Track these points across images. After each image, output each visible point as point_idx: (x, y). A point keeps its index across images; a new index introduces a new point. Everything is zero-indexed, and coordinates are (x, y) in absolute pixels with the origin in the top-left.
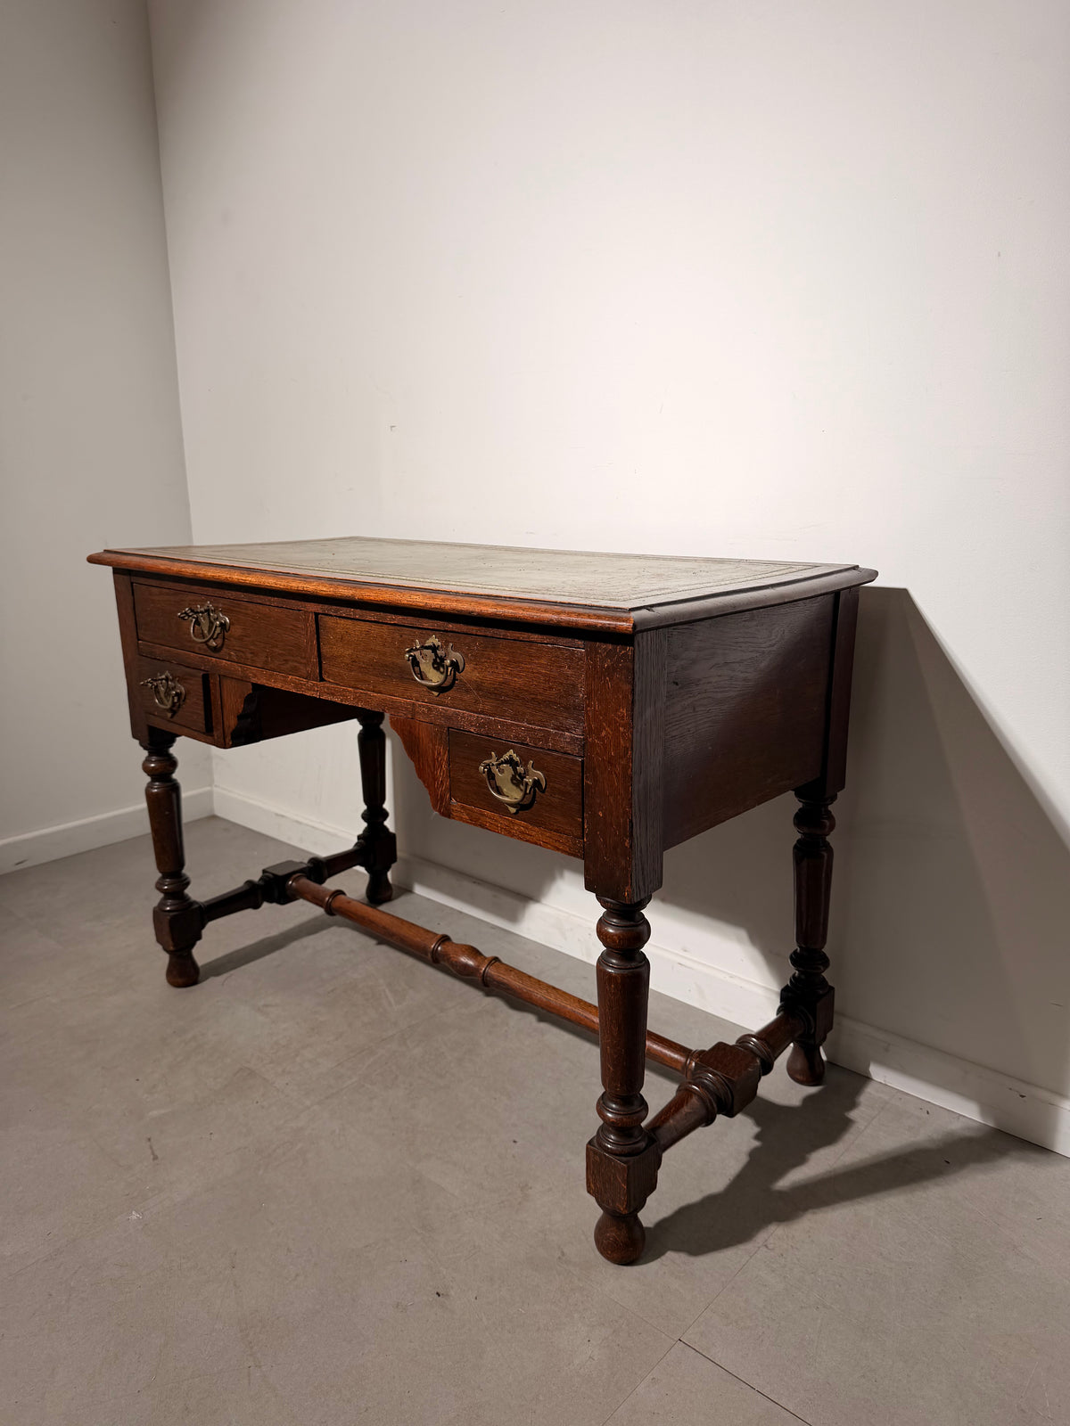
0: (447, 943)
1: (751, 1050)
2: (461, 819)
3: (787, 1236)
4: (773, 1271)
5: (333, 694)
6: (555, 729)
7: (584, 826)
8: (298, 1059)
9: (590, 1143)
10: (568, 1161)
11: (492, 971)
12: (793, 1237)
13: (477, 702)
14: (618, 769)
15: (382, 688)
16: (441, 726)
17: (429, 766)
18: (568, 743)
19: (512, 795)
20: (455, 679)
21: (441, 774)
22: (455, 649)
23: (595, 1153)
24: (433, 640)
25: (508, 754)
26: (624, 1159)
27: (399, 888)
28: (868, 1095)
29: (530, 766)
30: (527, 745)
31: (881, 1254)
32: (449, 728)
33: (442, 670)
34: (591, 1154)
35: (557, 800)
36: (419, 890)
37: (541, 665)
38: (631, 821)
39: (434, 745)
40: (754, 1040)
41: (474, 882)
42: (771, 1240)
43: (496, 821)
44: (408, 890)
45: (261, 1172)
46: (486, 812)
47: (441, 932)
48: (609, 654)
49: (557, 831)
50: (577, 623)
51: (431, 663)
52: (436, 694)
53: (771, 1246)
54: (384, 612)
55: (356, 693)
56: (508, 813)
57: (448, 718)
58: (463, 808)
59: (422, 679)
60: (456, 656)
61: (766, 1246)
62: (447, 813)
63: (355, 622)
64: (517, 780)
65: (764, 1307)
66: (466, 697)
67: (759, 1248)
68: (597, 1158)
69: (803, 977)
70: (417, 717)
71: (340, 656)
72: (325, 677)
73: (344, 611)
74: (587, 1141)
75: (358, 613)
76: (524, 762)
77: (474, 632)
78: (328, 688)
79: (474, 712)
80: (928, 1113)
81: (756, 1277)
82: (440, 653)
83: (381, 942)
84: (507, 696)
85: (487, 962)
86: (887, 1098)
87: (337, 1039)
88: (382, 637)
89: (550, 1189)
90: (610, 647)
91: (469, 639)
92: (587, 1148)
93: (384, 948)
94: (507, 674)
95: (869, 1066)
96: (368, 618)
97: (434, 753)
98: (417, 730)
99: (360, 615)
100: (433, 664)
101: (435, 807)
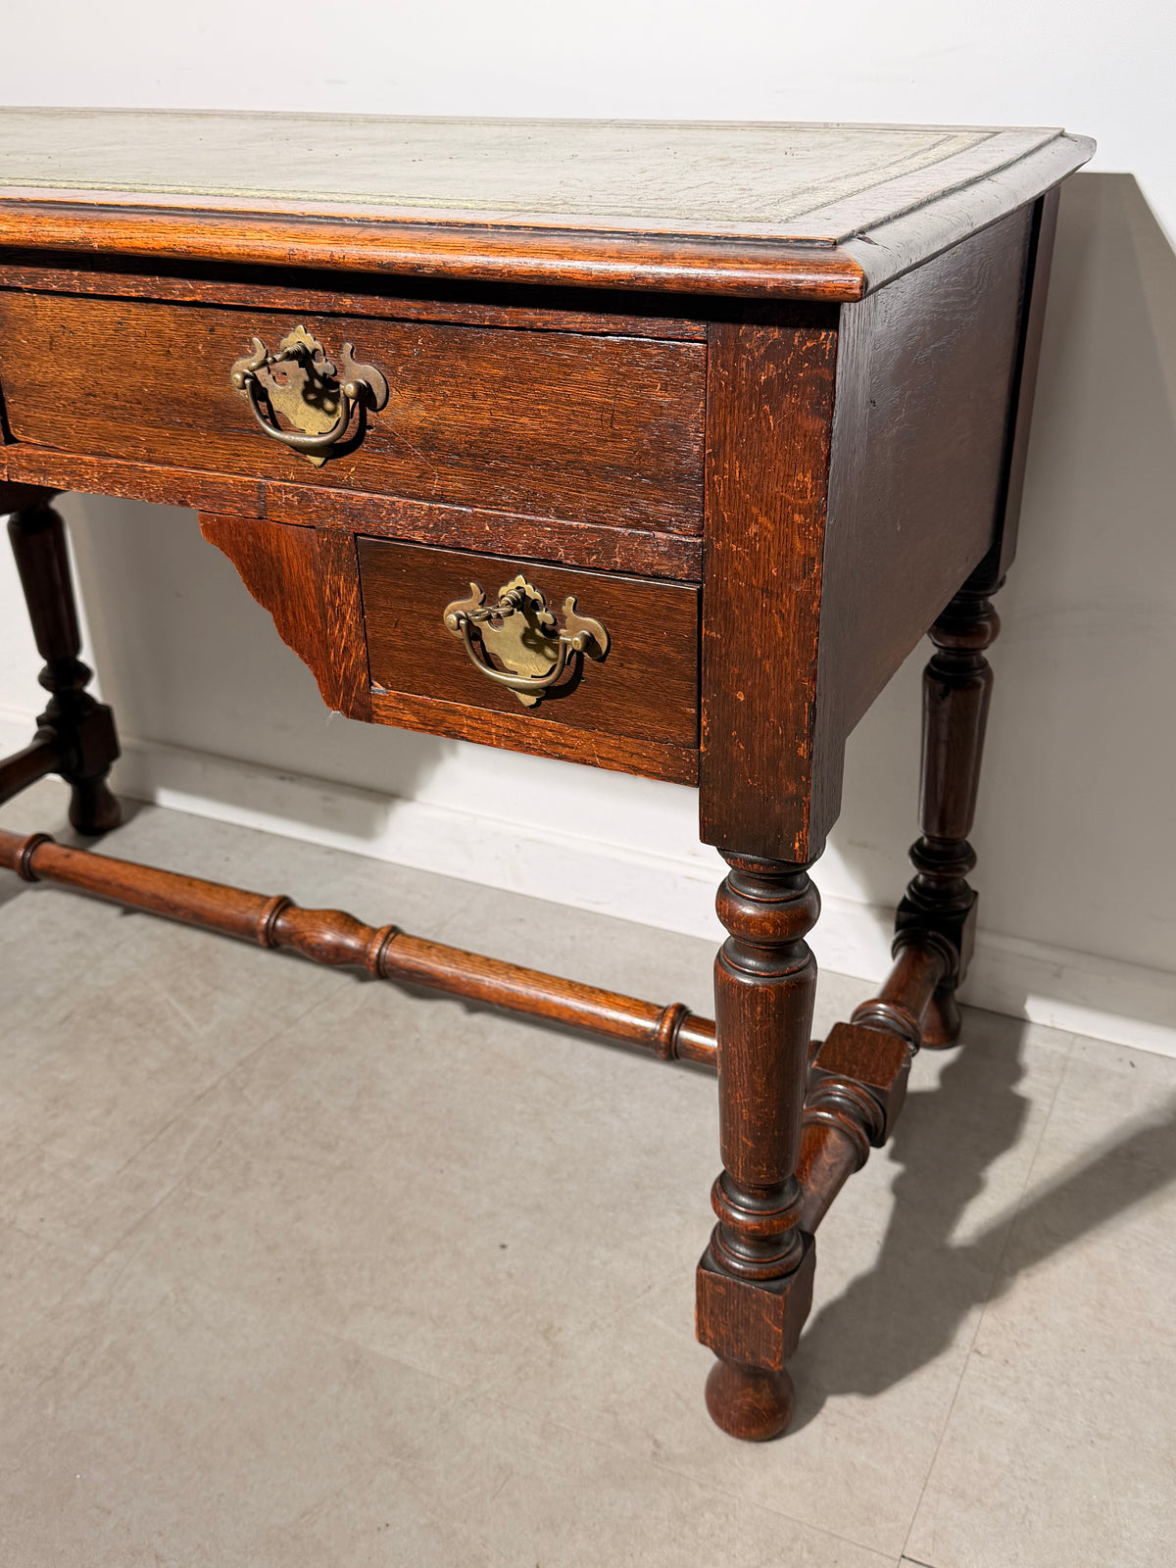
0: (291, 911)
1: (882, 1025)
2: (399, 722)
3: (1004, 1326)
4: (1003, 1394)
5: (44, 472)
6: (628, 526)
7: (699, 723)
8: (46, 1166)
9: (702, 1264)
10: (605, 1264)
11: (394, 953)
12: (1012, 1324)
13: (424, 476)
14: (788, 604)
15: (172, 452)
16: (337, 533)
17: (310, 618)
18: (661, 554)
19: (527, 669)
20: (363, 425)
21: (345, 631)
22: (359, 355)
23: (716, 1281)
24: (300, 337)
25: (512, 585)
26: (775, 1285)
27: (128, 799)
28: (1035, 1049)
29: (568, 607)
30: (559, 563)
31: (1151, 1324)
32: (356, 535)
33: (329, 405)
34: (709, 1284)
35: (636, 675)
36: (167, 799)
37: (590, 385)
38: (813, 707)
39: (321, 574)
40: (882, 1006)
41: (282, 778)
42: (981, 1340)
43: (485, 722)
44: (145, 802)
45: (50, 1411)
46: (460, 706)
47: (274, 892)
48: (772, 353)
49: (636, 735)
50: (708, 282)
51: (298, 392)
52: (317, 461)
53: (984, 1351)
54: (160, 275)
55: (105, 466)
56: (517, 705)
57: (354, 515)
58: (403, 700)
59: (276, 426)
60: (368, 373)
61: (977, 1352)
62: (363, 711)
63: (84, 301)
64: (540, 638)
65: (1012, 1462)
66: (398, 466)
67: (968, 1357)
68: (721, 1290)
69: (933, 884)
70: (274, 514)
71: (52, 384)
72: (17, 433)
73: (53, 278)
74: (696, 1262)
75: (93, 281)
76: (554, 601)
77: (412, 314)
78: (29, 458)
79: (419, 498)
80: (1132, 1065)
81: (982, 1411)
82: (322, 366)
83: (128, 911)
84: (504, 459)
85: (380, 938)
86: (1063, 1050)
87: (108, 1112)
88: (159, 334)
89: (594, 1325)
90: (776, 333)
91: (396, 332)
92: (699, 1277)
93: (137, 920)
94: (501, 408)
95: (1024, 1002)
96: (122, 291)
97: (320, 590)
98: (274, 543)
99: (98, 286)
100: (305, 394)
101: (331, 701)
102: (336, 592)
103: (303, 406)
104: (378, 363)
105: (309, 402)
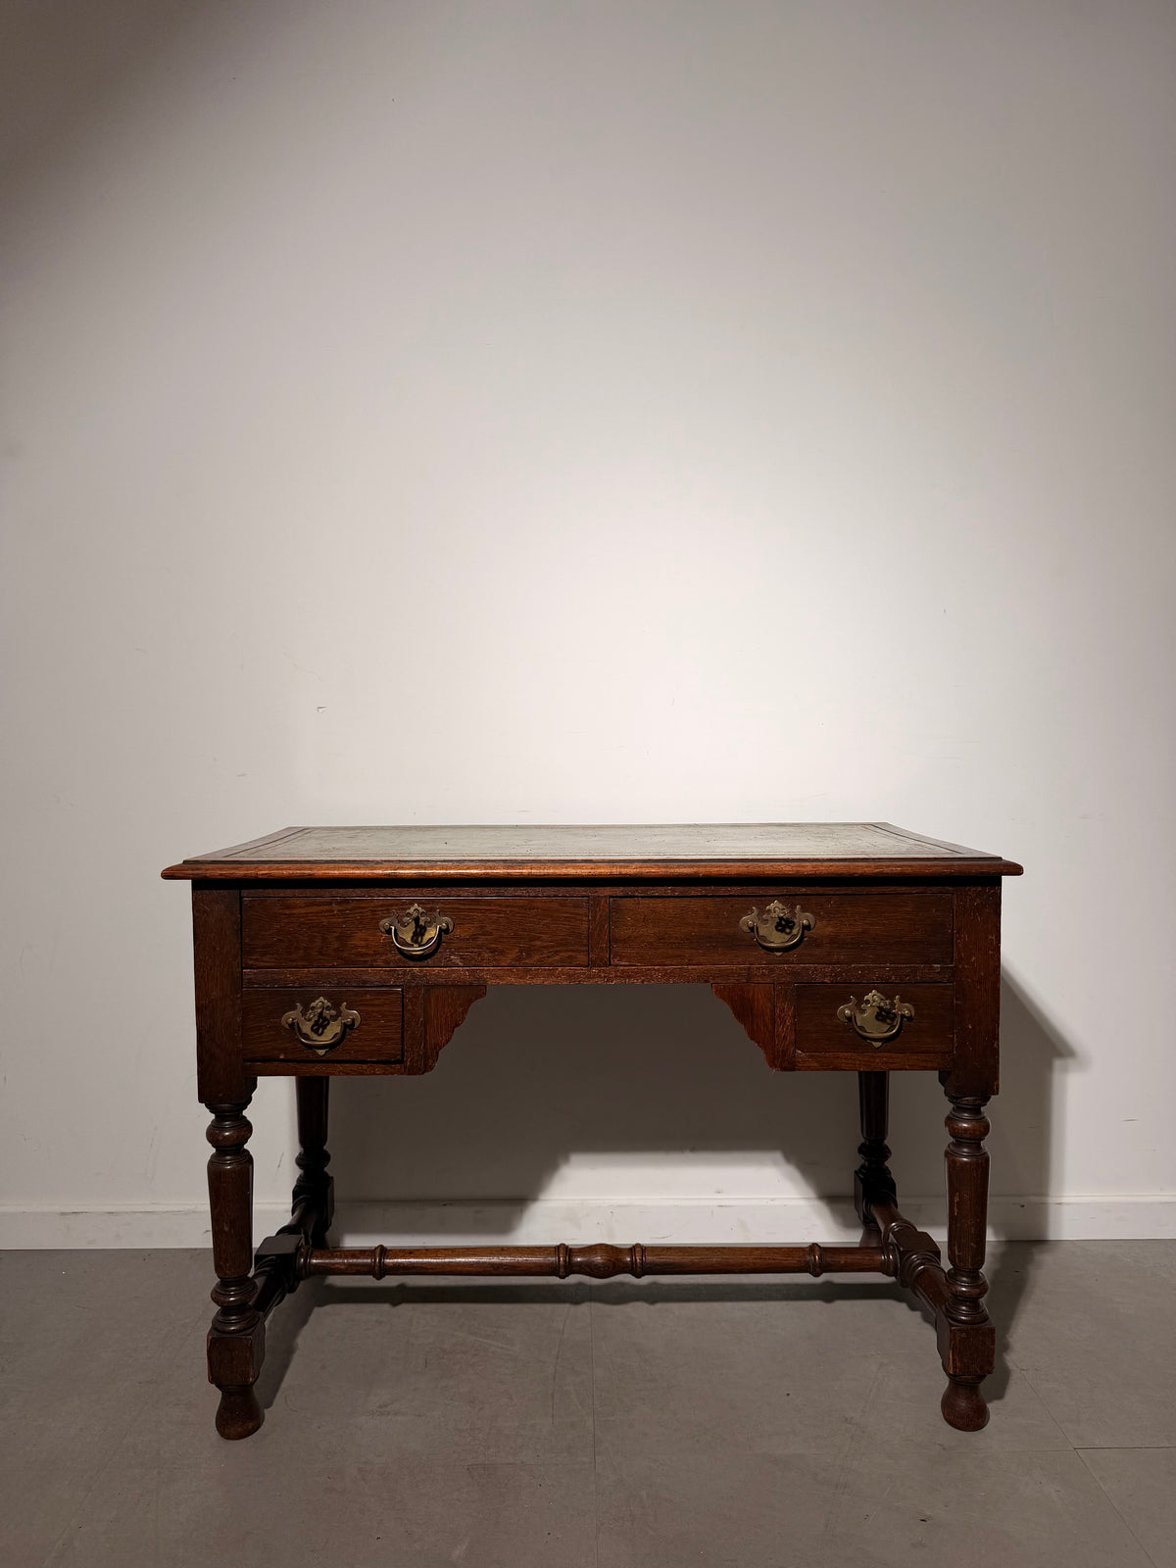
2: (809, 1068)
6: (922, 964)
7: (953, 1041)
13: (831, 954)
15: (703, 959)
16: (786, 983)
17: (766, 1026)
18: (938, 973)
20: (803, 937)
21: (785, 1029)
22: (803, 910)
23: (961, 1331)
24: (776, 905)
25: (871, 994)
29: (896, 1000)
30: (892, 982)
32: (797, 983)
33: (788, 931)
34: (957, 1333)
35: (926, 1025)
39: (775, 1004)
46: (841, 1054)
48: (979, 894)
49: (924, 1052)
51: (773, 926)
52: (780, 954)
55: (666, 970)
56: (871, 1049)
57: (796, 974)
58: (811, 1056)
59: (765, 942)
60: (807, 916)
62: (790, 1067)
63: (669, 899)
64: (883, 1016)
66: (818, 952)
70: (754, 980)
71: (640, 936)
72: (615, 961)
73: (658, 891)
78: (622, 971)
79: (828, 964)
82: (785, 915)
84: (867, 943)
88: (704, 910)
90: (980, 889)
91: (823, 899)
94: (867, 924)
96: (693, 893)
97: (773, 1011)
98: (751, 993)
99: (681, 892)
100: (776, 927)
101: (772, 1064)
102: (782, 1011)
103: (775, 932)
104: (812, 912)
105: (777, 930)
